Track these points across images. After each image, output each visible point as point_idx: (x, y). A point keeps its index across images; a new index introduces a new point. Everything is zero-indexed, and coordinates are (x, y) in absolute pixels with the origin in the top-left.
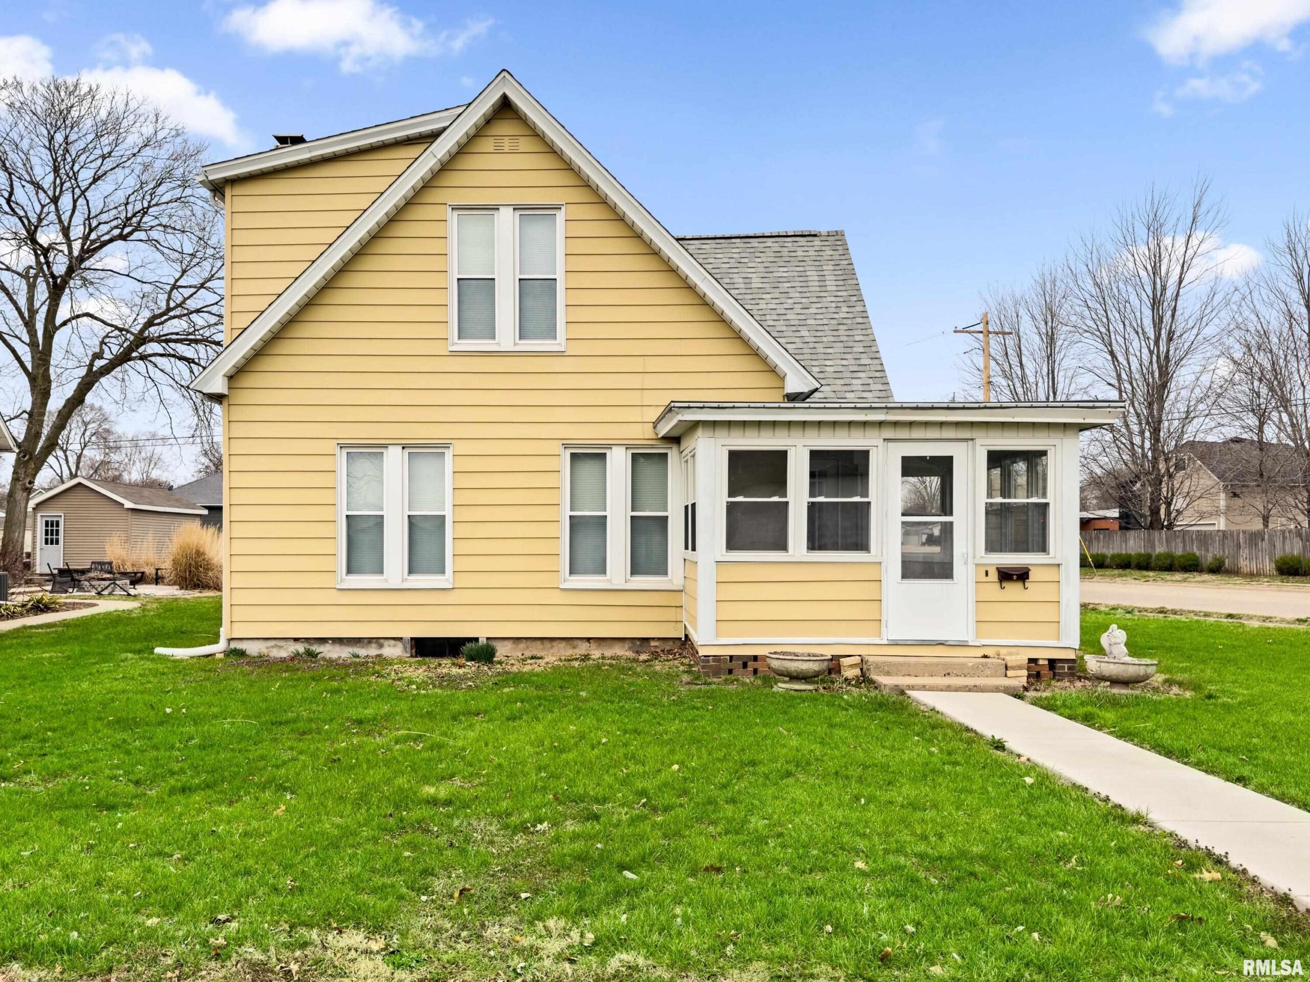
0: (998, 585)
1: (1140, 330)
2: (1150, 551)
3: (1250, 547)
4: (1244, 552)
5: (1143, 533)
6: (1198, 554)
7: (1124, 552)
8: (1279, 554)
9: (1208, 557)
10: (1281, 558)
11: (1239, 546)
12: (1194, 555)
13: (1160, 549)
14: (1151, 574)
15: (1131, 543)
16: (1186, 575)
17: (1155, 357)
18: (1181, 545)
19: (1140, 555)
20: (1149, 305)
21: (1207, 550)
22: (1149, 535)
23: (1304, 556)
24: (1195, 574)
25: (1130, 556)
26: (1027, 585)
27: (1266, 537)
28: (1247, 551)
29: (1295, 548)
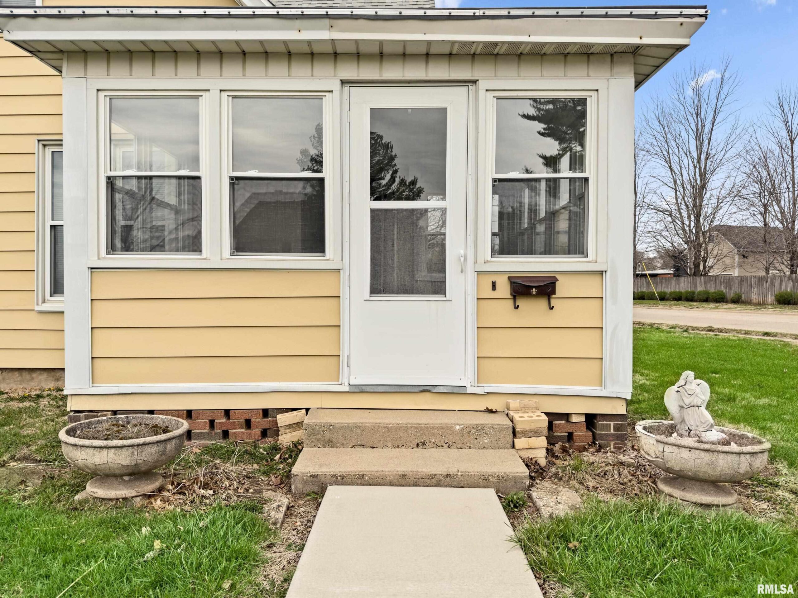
0: (510, 303)
1: (688, 153)
2: (694, 289)
3: (759, 286)
4: (755, 290)
5: (689, 279)
6: (724, 291)
7: (678, 290)
8: (777, 291)
9: (731, 293)
10: (780, 293)
11: (751, 286)
12: (722, 291)
13: (700, 288)
14: (695, 304)
15: (682, 285)
16: (717, 305)
17: (697, 170)
18: (713, 286)
19: (687, 292)
20: (694, 137)
21: (730, 289)
22: (693, 280)
23: (794, 293)
24: (723, 304)
25: (681, 293)
26: (553, 302)
27: (769, 280)
28: (756, 289)
29: (788, 287)
